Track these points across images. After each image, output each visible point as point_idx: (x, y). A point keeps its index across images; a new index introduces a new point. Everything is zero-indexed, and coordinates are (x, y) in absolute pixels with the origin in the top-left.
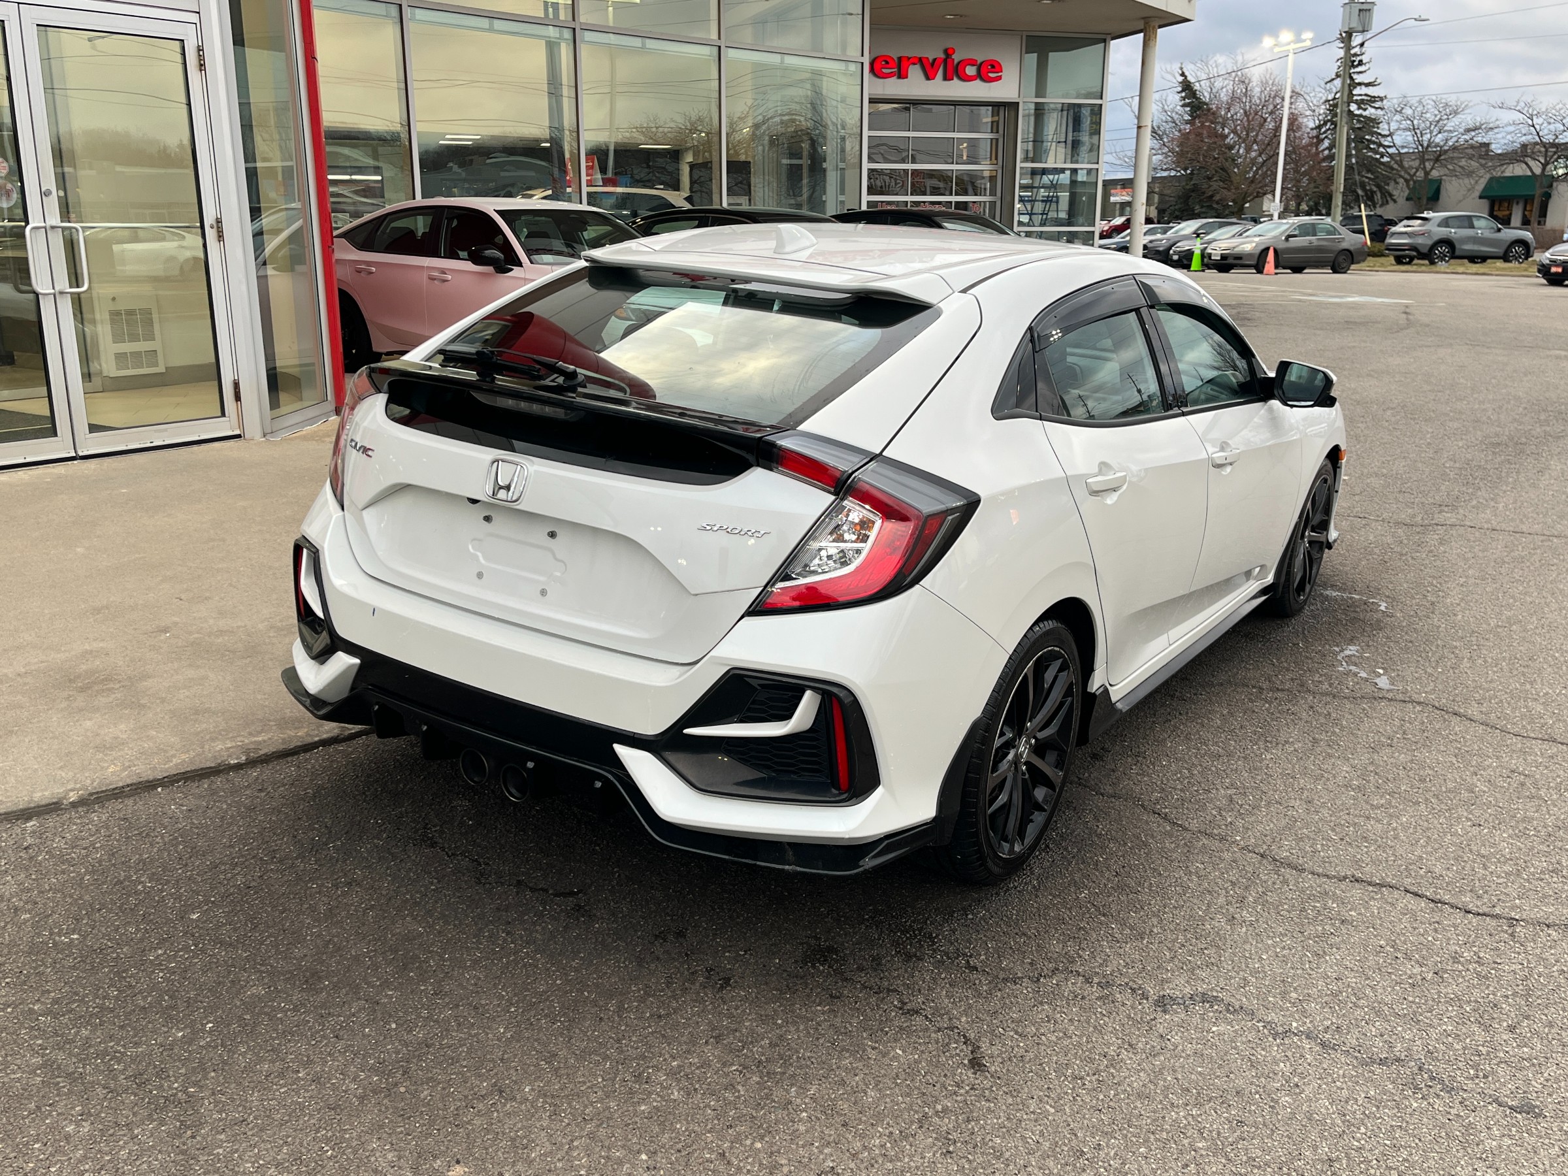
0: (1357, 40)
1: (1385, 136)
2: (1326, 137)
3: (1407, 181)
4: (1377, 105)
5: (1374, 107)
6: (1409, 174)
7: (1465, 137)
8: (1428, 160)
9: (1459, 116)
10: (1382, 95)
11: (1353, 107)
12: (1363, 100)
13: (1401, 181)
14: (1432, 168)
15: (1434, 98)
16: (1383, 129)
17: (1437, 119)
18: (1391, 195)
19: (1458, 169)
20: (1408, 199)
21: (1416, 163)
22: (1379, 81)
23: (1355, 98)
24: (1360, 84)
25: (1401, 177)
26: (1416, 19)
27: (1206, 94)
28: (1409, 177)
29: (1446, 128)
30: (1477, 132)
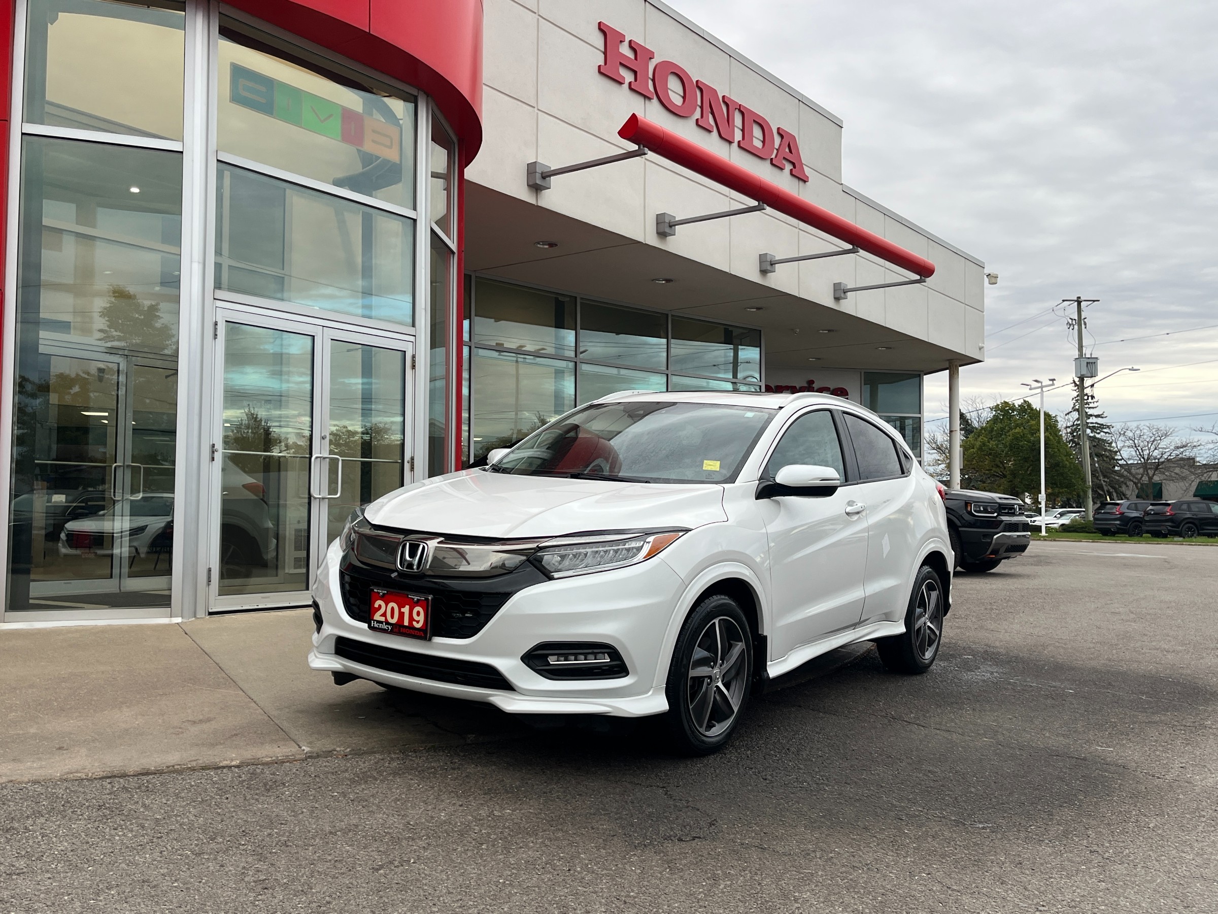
0: (1088, 382)
1: (1114, 452)
3: (1135, 484)
4: (1105, 430)
5: (1104, 432)
6: (1136, 478)
7: (1177, 452)
8: (1150, 468)
9: (1169, 438)
10: (1108, 424)
12: (1095, 426)
13: (1131, 484)
14: (1154, 475)
15: (1148, 425)
16: (1113, 447)
17: (1152, 439)
18: (1124, 495)
19: (1175, 476)
20: (1137, 497)
21: (1141, 470)
22: (1105, 415)
23: (1089, 425)
24: (1091, 415)
25: (1133, 481)
26: (1130, 369)
28: (1136, 481)
29: (1159, 446)
30: (1185, 449)
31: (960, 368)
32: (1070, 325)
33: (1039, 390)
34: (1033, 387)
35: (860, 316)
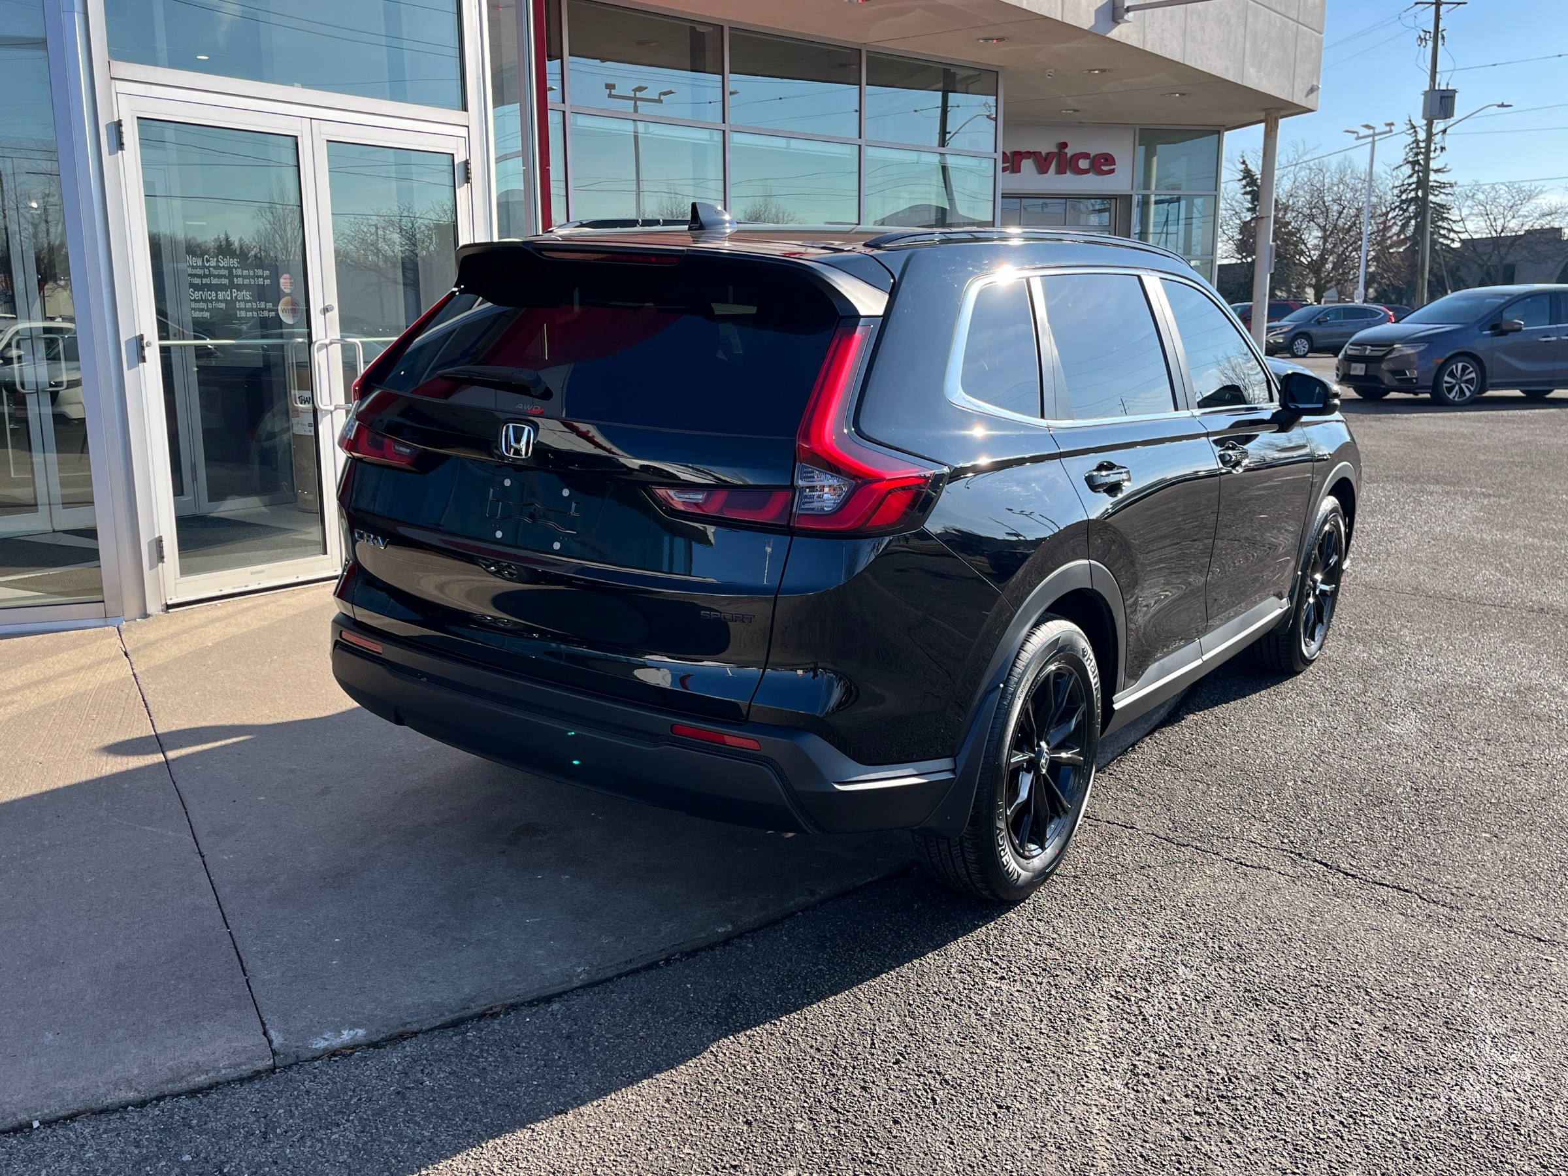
0: (1438, 125)
1: (1454, 222)
2: (1395, 223)
3: (1481, 266)
4: (1442, 191)
5: (1445, 194)
6: (1483, 260)
7: (1543, 221)
8: (1503, 245)
9: (1534, 201)
10: (1453, 182)
12: (1432, 186)
13: (1476, 266)
15: (1507, 183)
16: (1454, 215)
17: (1510, 204)
21: (1490, 248)
22: (1448, 167)
25: (1477, 263)
26: (1499, 106)
28: (1480, 262)
29: (1520, 213)
30: (1553, 216)
31: (1281, 121)
32: (1421, 39)
33: (1370, 139)
34: (1361, 135)
35: (1148, 48)
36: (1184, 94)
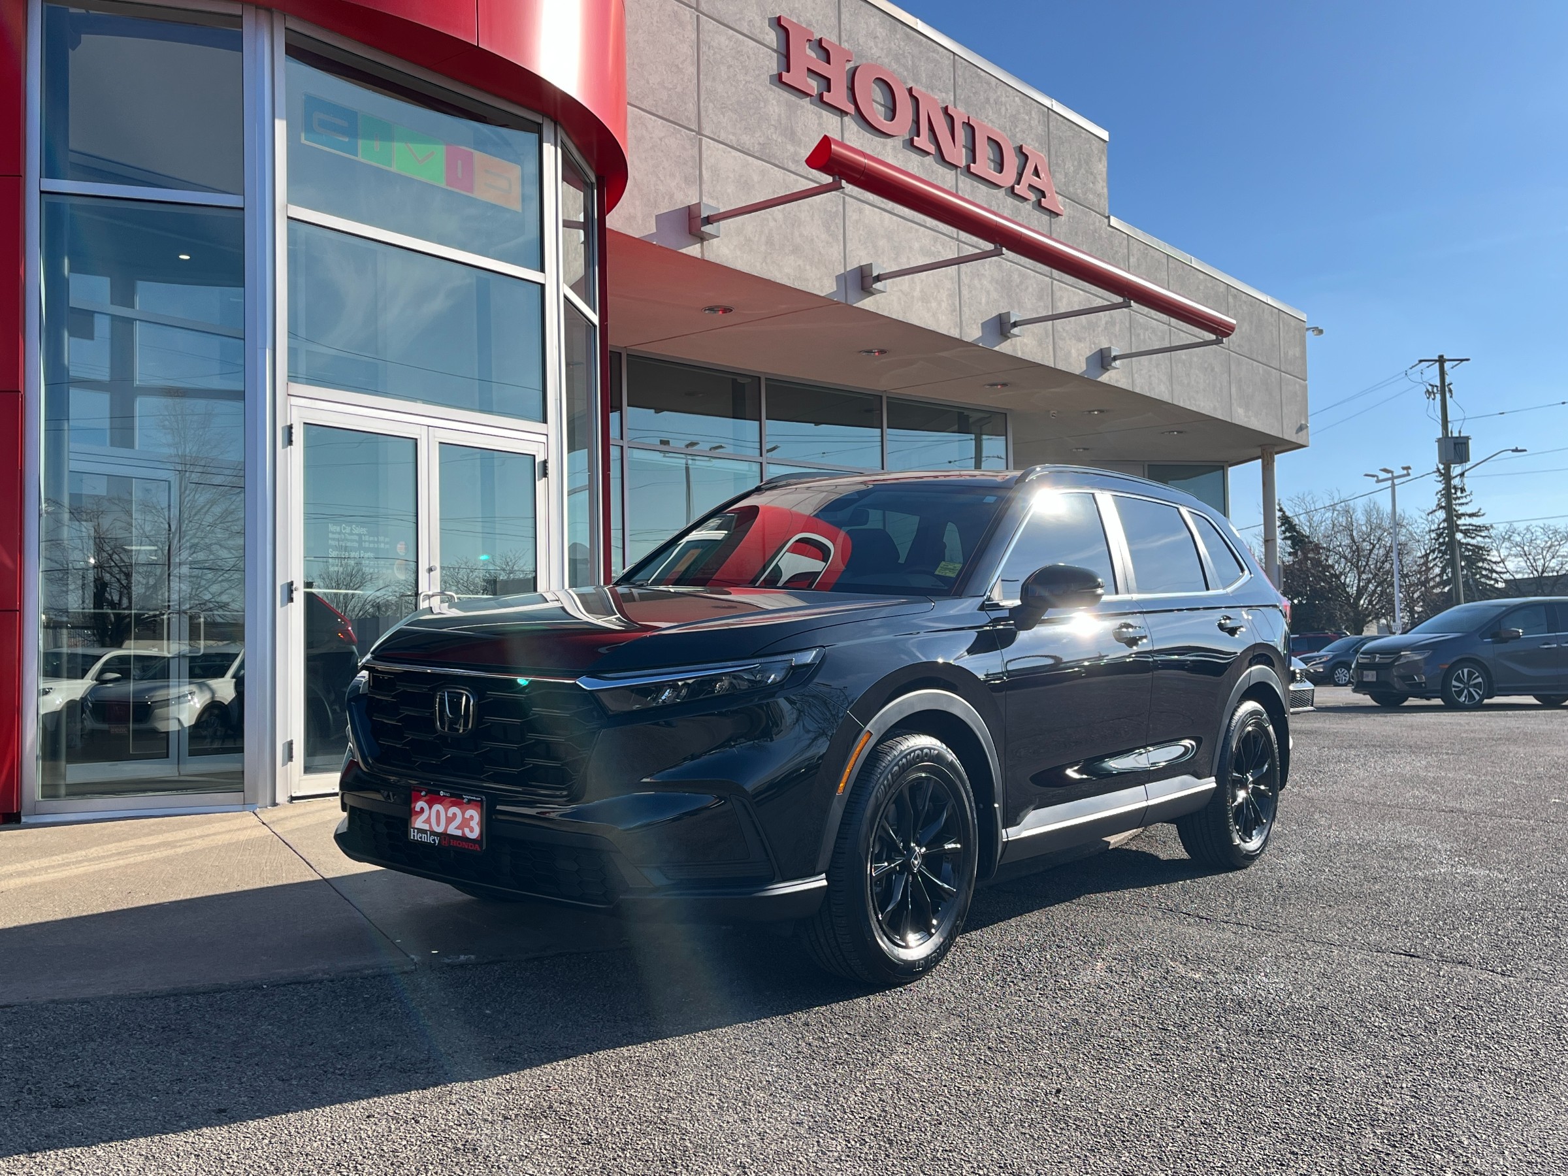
0: (1456, 470)
1: (1495, 563)
2: (1436, 565)
4: (1479, 534)
5: (1481, 536)
8: (1546, 584)
10: (1487, 525)
11: (1459, 536)
12: (1468, 530)
15: (1542, 526)
16: (1494, 556)
17: (1548, 544)
22: (1482, 512)
23: (1460, 528)
24: (1463, 515)
26: (1513, 451)
27: (1306, 528)
29: (1559, 554)
31: (1276, 457)
32: (1429, 393)
33: (1389, 483)
34: (1380, 478)
35: (1137, 390)
36: (1181, 432)
